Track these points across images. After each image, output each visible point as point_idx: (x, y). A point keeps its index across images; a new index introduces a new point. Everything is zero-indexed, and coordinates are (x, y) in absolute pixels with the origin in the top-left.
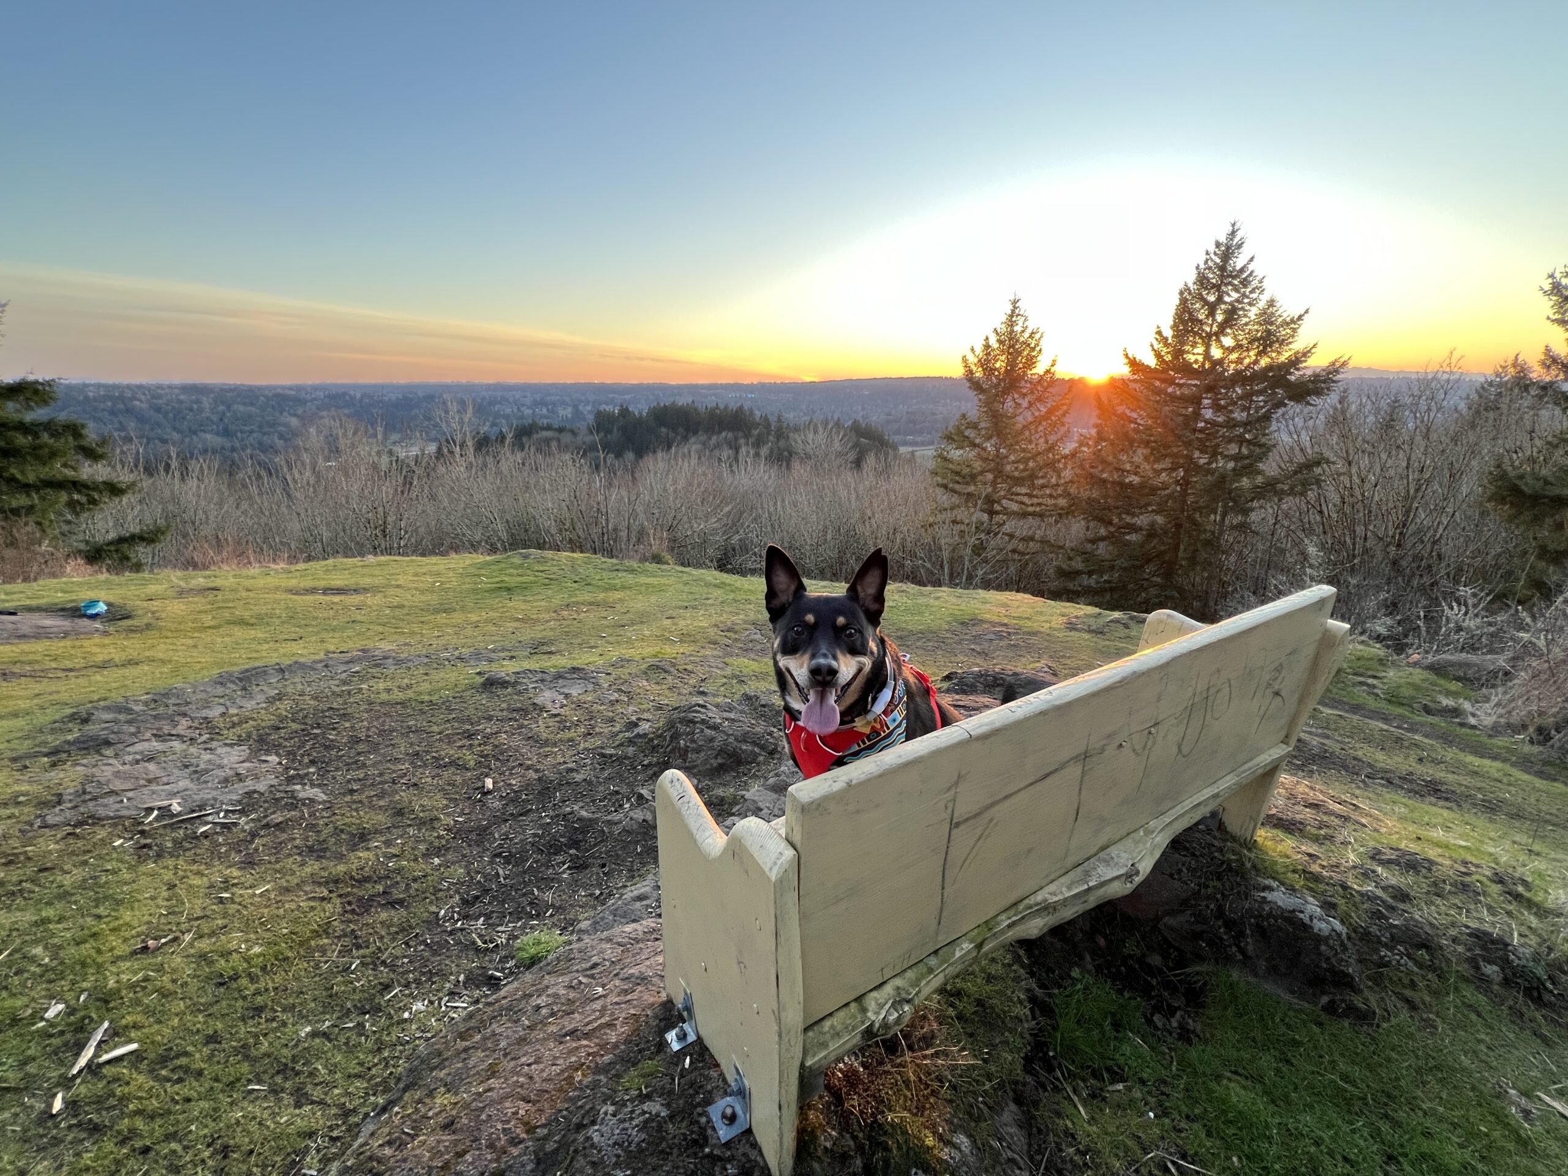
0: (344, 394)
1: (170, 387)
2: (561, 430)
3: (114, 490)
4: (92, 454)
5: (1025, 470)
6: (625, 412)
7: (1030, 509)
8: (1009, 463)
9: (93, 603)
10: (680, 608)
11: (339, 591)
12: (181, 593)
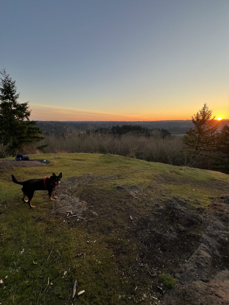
0: (73, 123)
1: (49, 121)
2: (106, 129)
3: (42, 138)
4: (40, 133)
5: (206, 141)
6: (118, 126)
7: (206, 149)
8: (202, 139)
9: (44, 160)
10: (143, 169)
11: (79, 160)
12: (55, 159)
